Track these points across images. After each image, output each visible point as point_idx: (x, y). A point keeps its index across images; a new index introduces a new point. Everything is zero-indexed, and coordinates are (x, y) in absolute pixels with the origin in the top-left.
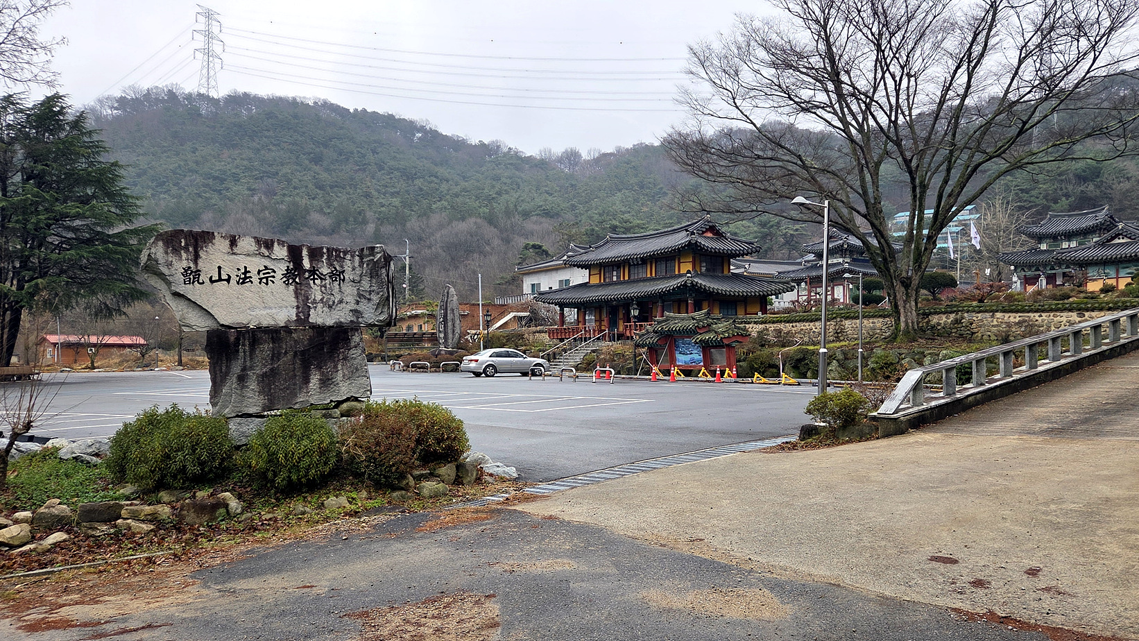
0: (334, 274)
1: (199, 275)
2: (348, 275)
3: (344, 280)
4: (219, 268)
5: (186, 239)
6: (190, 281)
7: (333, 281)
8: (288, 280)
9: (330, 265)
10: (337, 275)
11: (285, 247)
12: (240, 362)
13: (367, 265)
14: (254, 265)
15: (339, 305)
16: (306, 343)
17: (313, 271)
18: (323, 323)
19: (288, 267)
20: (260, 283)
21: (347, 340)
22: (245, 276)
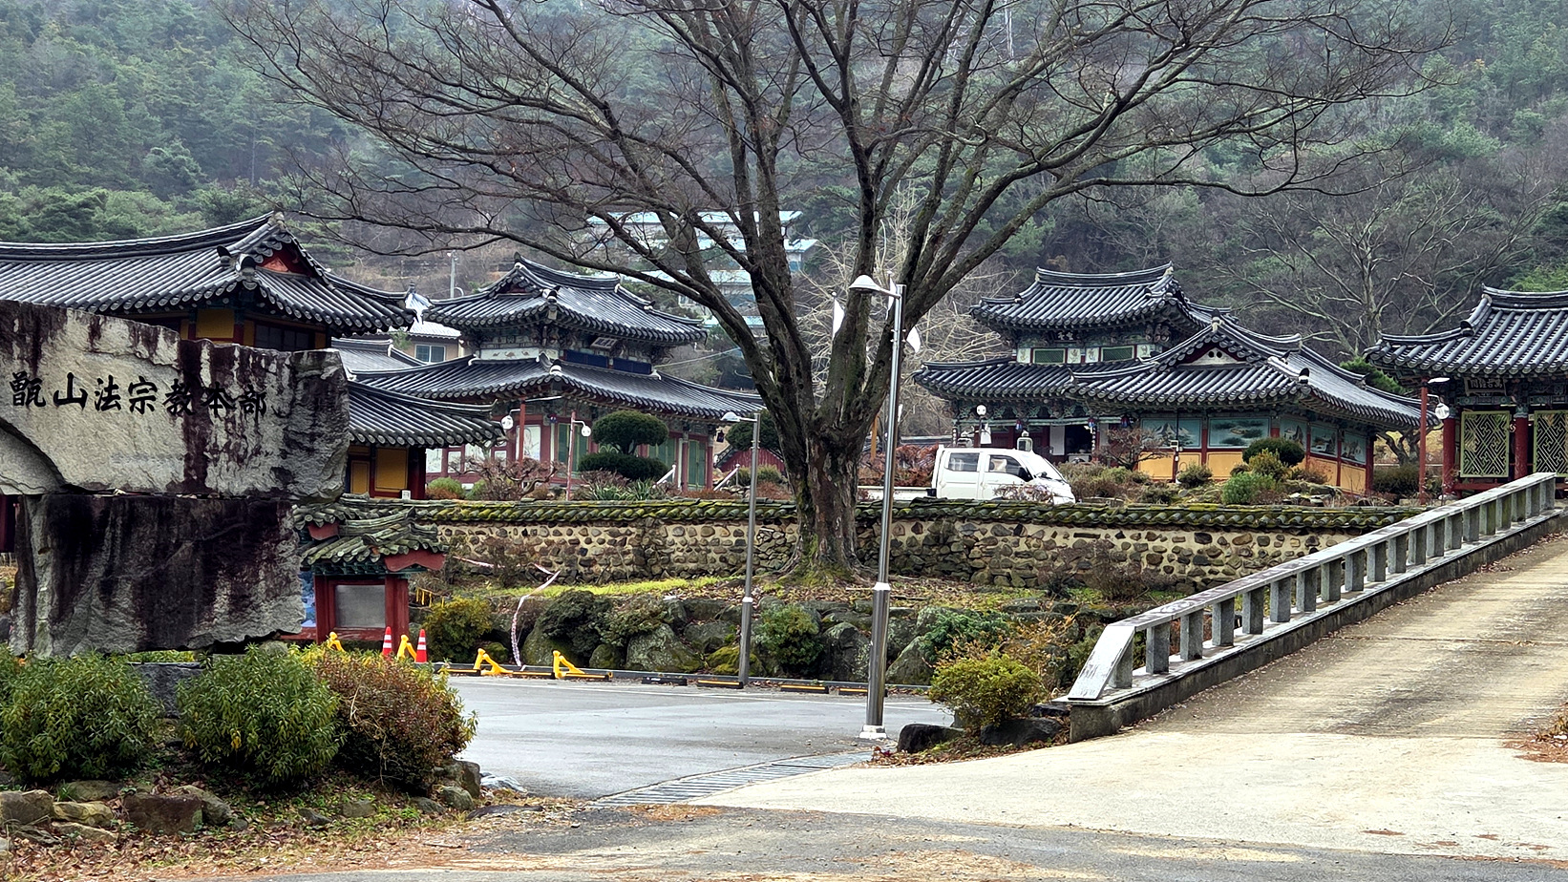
0: (248, 399)
1: (38, 388)
2: (271, 402)
3: (263, 411)
4: (70, 376)
5: (21, 318)
6: (22, 399)
7: (246, 412)
8: (175, 406)
9: (244, 381)
10: (254, 401)
11: (176, 344)
12: (105, 557)
13: (306, 386)
14: (125, 374)
15: (254, 458)
16: (209, 526)
17: (216, 391)
18: (228, 492)
19: (176, 381)
20: (132, 409)
21: (274, 525)
22: (110, 393)
